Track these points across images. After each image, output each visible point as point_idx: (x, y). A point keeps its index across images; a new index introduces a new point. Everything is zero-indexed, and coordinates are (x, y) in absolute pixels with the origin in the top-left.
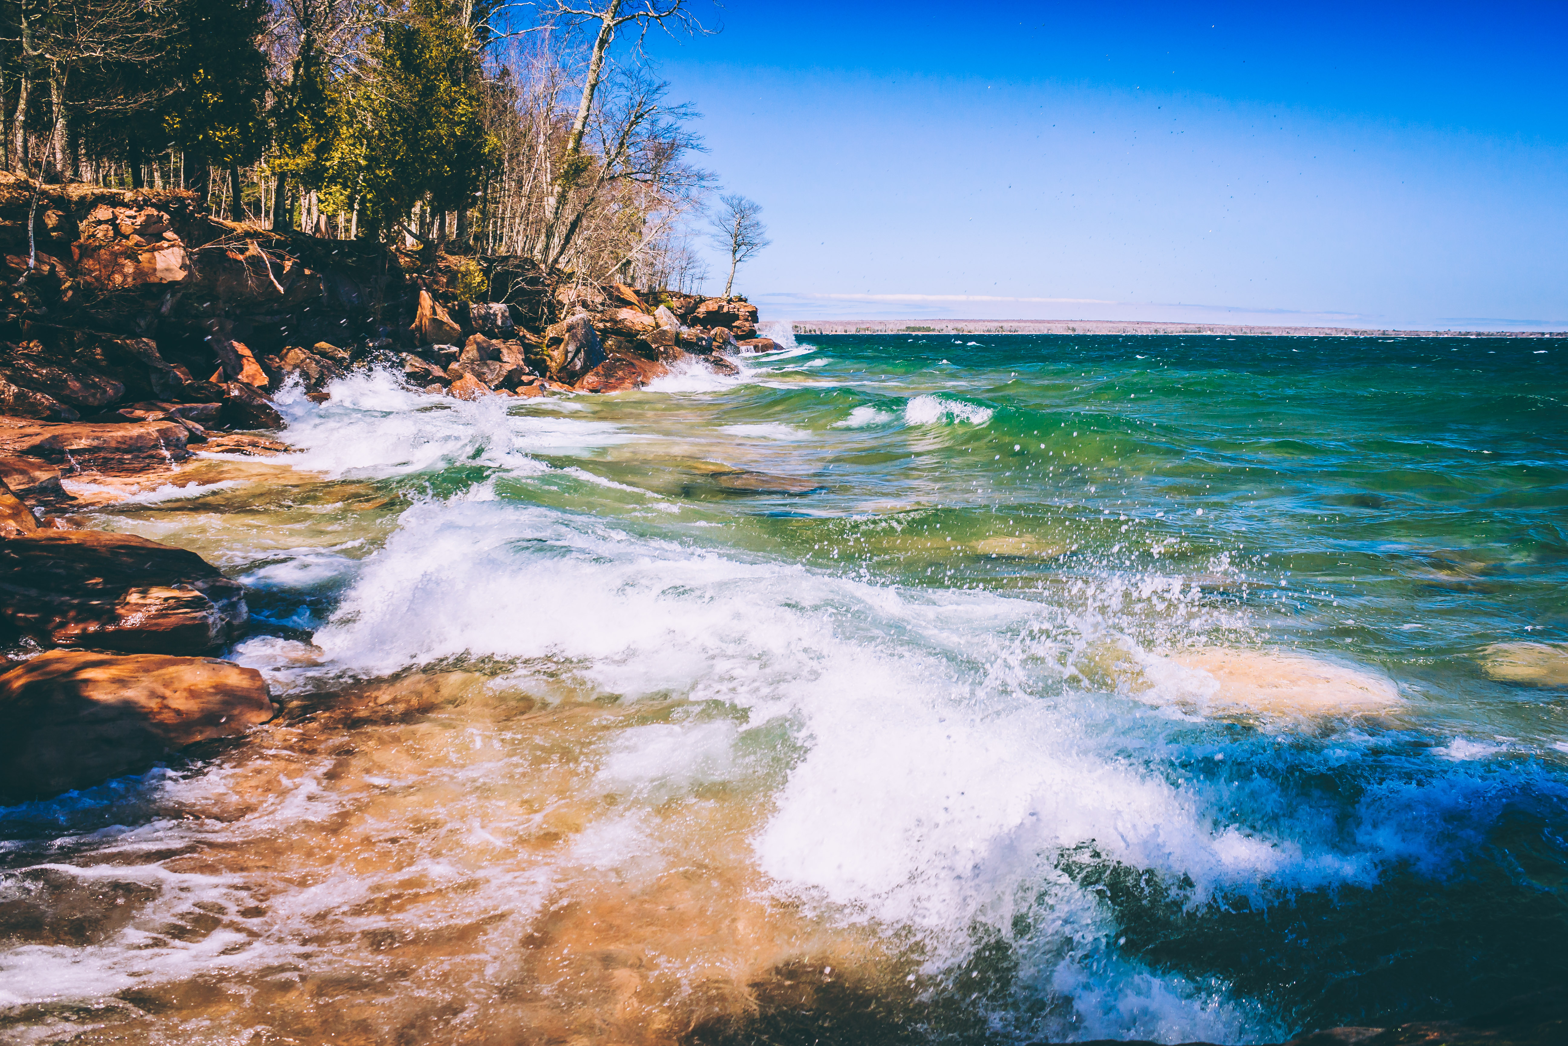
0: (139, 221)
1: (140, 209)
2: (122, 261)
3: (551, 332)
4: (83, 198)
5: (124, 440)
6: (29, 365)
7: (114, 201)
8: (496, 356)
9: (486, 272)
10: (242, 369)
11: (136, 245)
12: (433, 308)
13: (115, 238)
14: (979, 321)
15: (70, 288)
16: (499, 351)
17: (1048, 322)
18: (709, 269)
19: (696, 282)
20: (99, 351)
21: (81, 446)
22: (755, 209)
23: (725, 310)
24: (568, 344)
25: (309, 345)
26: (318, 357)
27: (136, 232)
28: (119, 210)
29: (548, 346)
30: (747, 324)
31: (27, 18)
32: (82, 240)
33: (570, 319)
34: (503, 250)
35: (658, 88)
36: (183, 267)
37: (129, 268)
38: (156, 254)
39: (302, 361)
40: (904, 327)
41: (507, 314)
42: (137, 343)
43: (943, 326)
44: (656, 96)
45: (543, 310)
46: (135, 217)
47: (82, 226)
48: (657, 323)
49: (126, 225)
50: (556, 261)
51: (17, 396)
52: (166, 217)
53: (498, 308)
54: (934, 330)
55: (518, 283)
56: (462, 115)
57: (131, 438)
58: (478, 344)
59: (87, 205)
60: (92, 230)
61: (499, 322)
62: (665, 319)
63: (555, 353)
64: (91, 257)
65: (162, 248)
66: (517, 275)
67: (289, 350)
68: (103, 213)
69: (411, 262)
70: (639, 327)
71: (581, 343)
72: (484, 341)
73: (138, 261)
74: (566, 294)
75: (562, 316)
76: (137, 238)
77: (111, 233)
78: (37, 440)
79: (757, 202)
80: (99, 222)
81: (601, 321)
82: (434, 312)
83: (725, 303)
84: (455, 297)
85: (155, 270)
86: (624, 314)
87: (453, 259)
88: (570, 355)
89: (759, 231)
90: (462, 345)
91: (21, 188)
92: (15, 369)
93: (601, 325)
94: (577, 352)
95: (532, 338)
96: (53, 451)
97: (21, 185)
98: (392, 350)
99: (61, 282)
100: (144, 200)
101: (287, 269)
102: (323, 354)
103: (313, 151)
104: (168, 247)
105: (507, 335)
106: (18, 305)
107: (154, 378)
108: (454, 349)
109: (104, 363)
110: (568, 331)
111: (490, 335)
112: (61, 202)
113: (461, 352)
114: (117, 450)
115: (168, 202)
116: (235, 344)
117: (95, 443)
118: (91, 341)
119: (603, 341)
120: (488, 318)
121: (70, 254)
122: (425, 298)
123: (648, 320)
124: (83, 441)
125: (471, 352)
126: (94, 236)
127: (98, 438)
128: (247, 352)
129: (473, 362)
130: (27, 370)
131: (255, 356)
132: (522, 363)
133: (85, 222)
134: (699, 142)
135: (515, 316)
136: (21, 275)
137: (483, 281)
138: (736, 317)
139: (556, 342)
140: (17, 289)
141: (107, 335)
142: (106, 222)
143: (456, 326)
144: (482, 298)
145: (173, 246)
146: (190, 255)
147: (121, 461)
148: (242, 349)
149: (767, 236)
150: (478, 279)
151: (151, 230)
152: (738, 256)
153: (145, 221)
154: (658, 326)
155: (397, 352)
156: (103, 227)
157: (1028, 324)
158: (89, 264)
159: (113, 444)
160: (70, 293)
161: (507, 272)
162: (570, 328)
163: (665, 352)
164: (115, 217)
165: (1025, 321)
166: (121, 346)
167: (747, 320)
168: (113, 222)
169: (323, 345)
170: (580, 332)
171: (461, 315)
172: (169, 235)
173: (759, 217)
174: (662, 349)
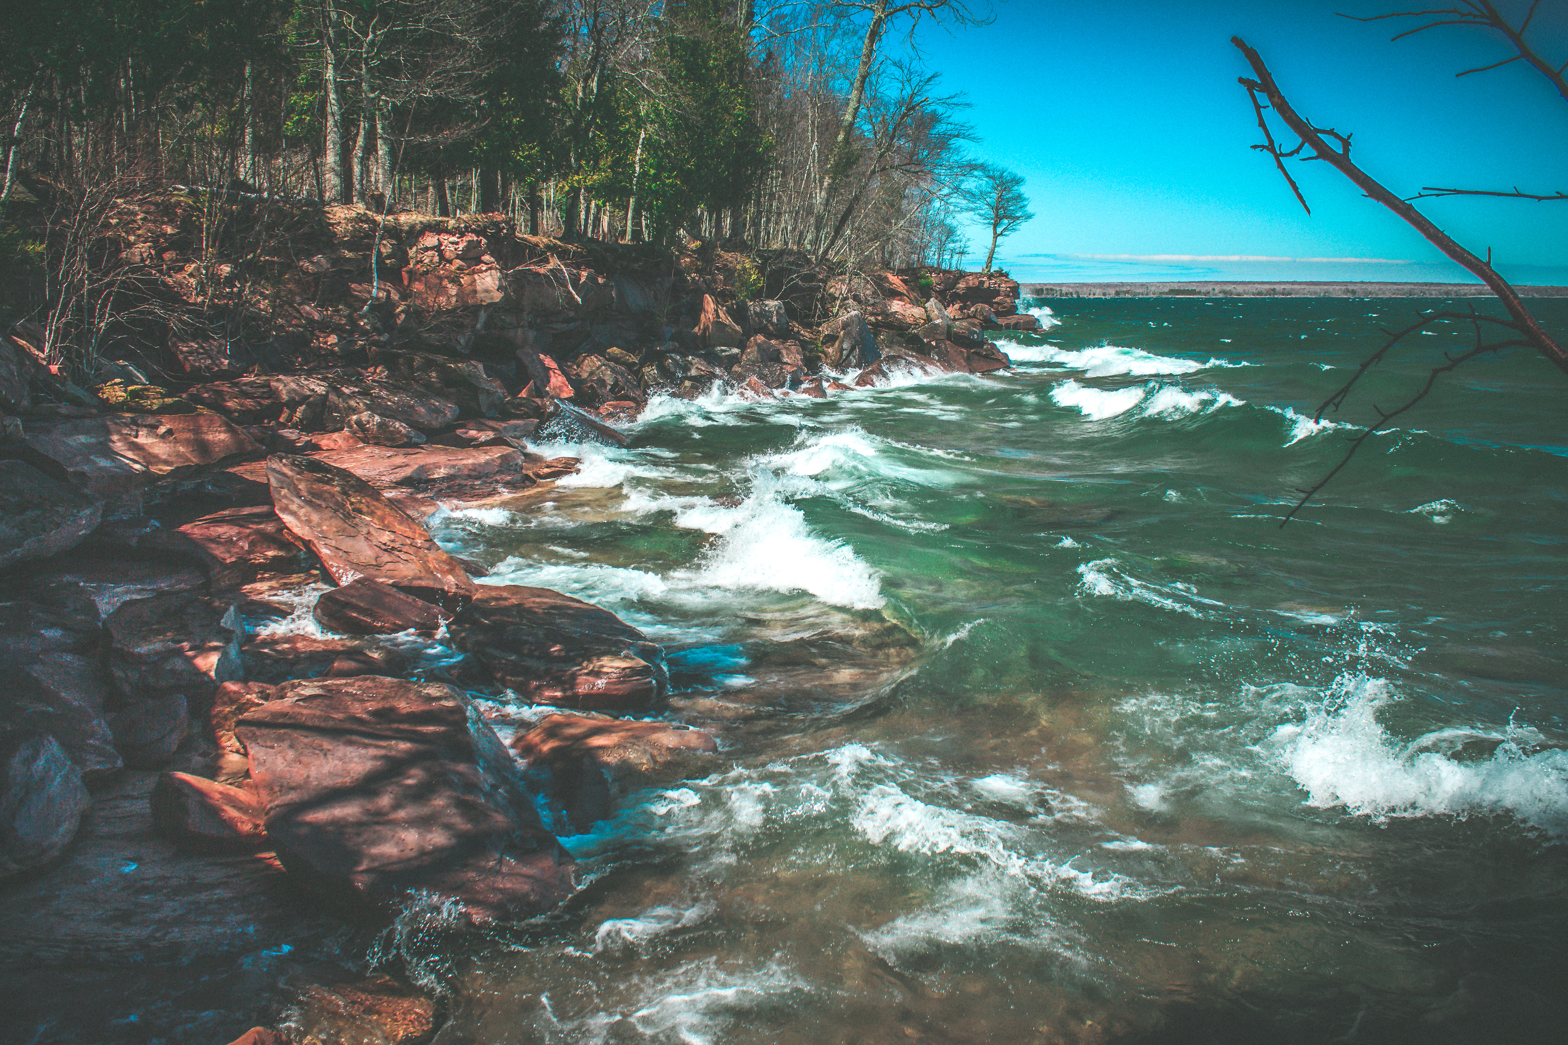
0: (461, 246)
1: (462, 235)
2: (445, 282)
3: (825, 329)
4: (412, 227)
5: (474, 468)
6: (384, 393)
7: (437, 228)
8: (776, 358)
9: (761, 269)
10: (549, 382)
11: (458, 269)
12: (716, 311)
13: (440, 263)
14: (1250, 283)
15: (402, 311)
16: (779, 352)
17: (1325, 284)
18: (968, 244)
19: (956, 257)
20: (434, 374)
21: (441, 475)
22: (1018, 181)
23: (986, 285)
24: (842, 342)
25: (602, 353)
26: (612, 364)
27: (458, 257)
28: (444, 237)
29: (823, 343)
30: (1008, 300)
31: (367, 64)
32: (411, 266)
33: (844, 317)
34: (776, 245)
35: (930, 79)
36: (500, 288)
37: (453, 290)
38: (476, 276)
39: (598, 368)
40: (1166, 290)
41: (782, 311)
42: (468, 366)
43: (1210, 288)
44: (927, 87)
45: (816, 306)
46: (457, 243)
47: (412, 252)
48: (928, 316)
49: (449, 251)
50: (826, 252)
51: (380, 425)
52: (484, 241)
53: (772, 304)
54: (1199, 293)
55: (793, 279)
56: (739, 116)
57: (480, 465)
58: (759, 345)
59: (415, 233)
60: (420, 256)
61: (775, 319)
62: (936, 312)
63: (830, 350)
64: (420, 281)
65: (482, 272)
66: (791, 272)
67: (585, 358)
68: (430, 240)
69: (692, 262)
70: (910, 320)
71: (856, 341)
72: (764, 342)
73: (460, 285)
74: (838, 288)
75: (835, 310)
76: (458, 262)
77: (436, 259)
78: (408, 472)
79: (1020, 174)
80: (427, 249)
81: (872, 314)
82: (718, 316)
83: (985, 279)
84: (733, 296)
85: (475, 292)
86: (896, 306)
87: (728, 256)
88: (845, 352)
89: (1021, 204)
90: (743, 347)
91: (362, 221)
92: (373, 398)
93: (872, 319)
94: (853, 349)
95: (806, 334)
96: (420, 481)
97: (360, 219)
98: (677, 353)
99: (395, 306)
100: (466, 227)
101: (583, 280)
102: (616, 360)
103: (610, 167)
104: (486, 271)
105: (784, 334)
106: (364, 333)
107: (482, 398)
108: (735, 351)
109: (439, 385)
110: (843, 328)
111: (769, 336)
112: (393, 232)
113: (743, 352)
114: (469, 476)
115: (486, 227)
116: (542, 356)
117: (452, 471)
118: (429, 365)
119: (876, 335)
120: (765, 315)
121: (401, 280)
122: (709, 303)
123: (917, 311)
124: (442, 470)
125: (752, 352)
126: (422, 262)
127: (454, 466)
128: (554, 365)
129: (754, 363)
130: (382, 398)
131: (561, 368)
132: (800, 363)
133: (414, 249)
134: (971, 132)
135: (791, 313)
136: (365, 302)
137: (758, 278)
138: (997, 293)
139: (831, 339)
140: (362, 317)
141: (440, 358)
142: (432, 249)
143: (738, 328)
144: (757, 295)
145: (490, 269)
146: (505, 277)
147: (472, 487)
148: (549, 362)
149: (1030, 209)
150: (754, 277)
151: (472, 254)
152: (999, 230)
153: (466, 247)
154: (929, 319)
155: (684, 355)
156: (430, 253)
157: (1302, 287)
158: (418, 287)
159: (466, 472)
160: (403, 316)
161: (782, 269)
162: (845, 325)
163: (937, 346)
164: (440, 244)
165: (1300, 283)
166: (454, 370)
167: (1008, 296)
168: (438, 248)
169: (615, 350)
170: (855, 329)
171: (739, 314)
172: (487, 258)
173: (1023, 189)
174: (934, 343)
